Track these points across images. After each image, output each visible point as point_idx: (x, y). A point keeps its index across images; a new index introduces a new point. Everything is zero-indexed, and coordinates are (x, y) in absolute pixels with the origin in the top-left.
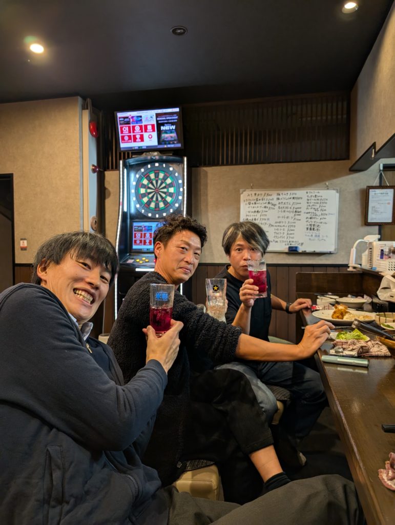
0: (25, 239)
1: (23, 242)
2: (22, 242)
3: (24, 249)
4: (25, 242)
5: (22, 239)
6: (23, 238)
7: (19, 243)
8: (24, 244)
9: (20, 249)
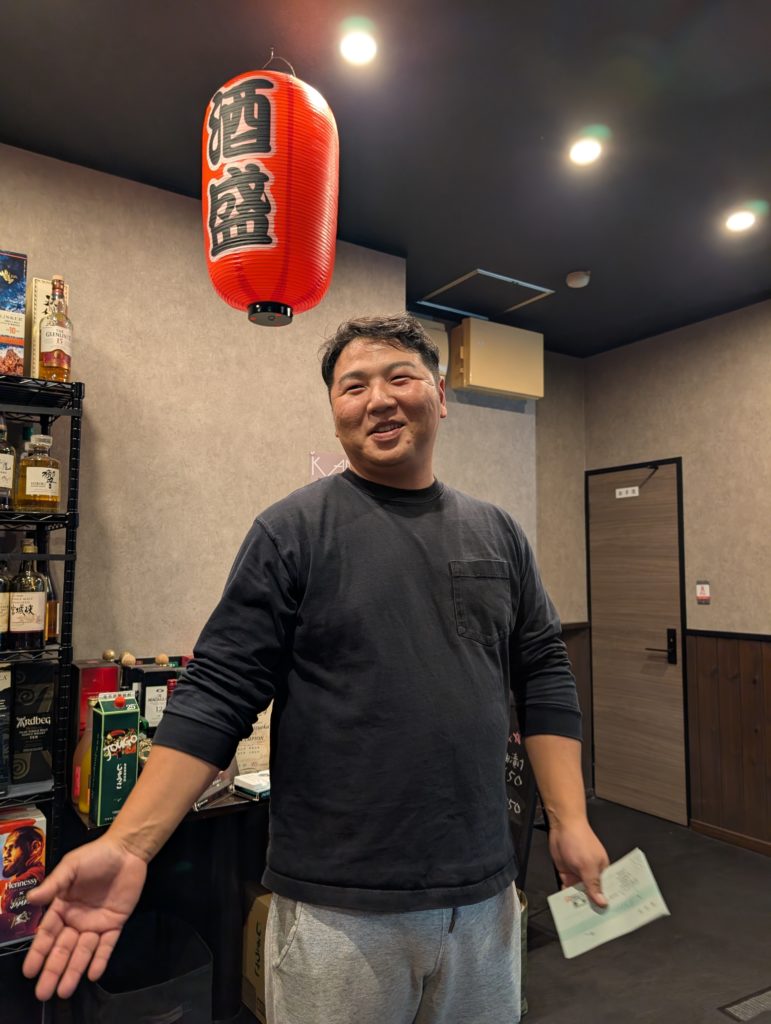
0: (706, 583)
1: (703, 589)
2: (699, 587)
3: (703, 602)
4: (707, 587)
5: (699, 583)
6: (703, 579)
7: (695, 589)
8: (703, 591)
9: (696, 602)
